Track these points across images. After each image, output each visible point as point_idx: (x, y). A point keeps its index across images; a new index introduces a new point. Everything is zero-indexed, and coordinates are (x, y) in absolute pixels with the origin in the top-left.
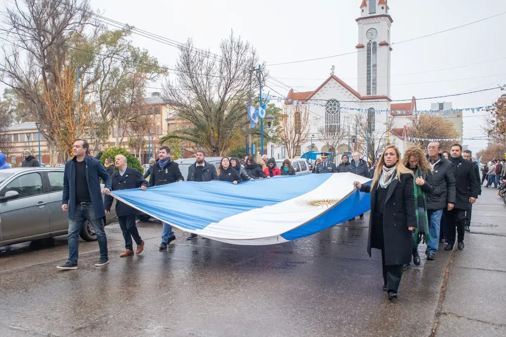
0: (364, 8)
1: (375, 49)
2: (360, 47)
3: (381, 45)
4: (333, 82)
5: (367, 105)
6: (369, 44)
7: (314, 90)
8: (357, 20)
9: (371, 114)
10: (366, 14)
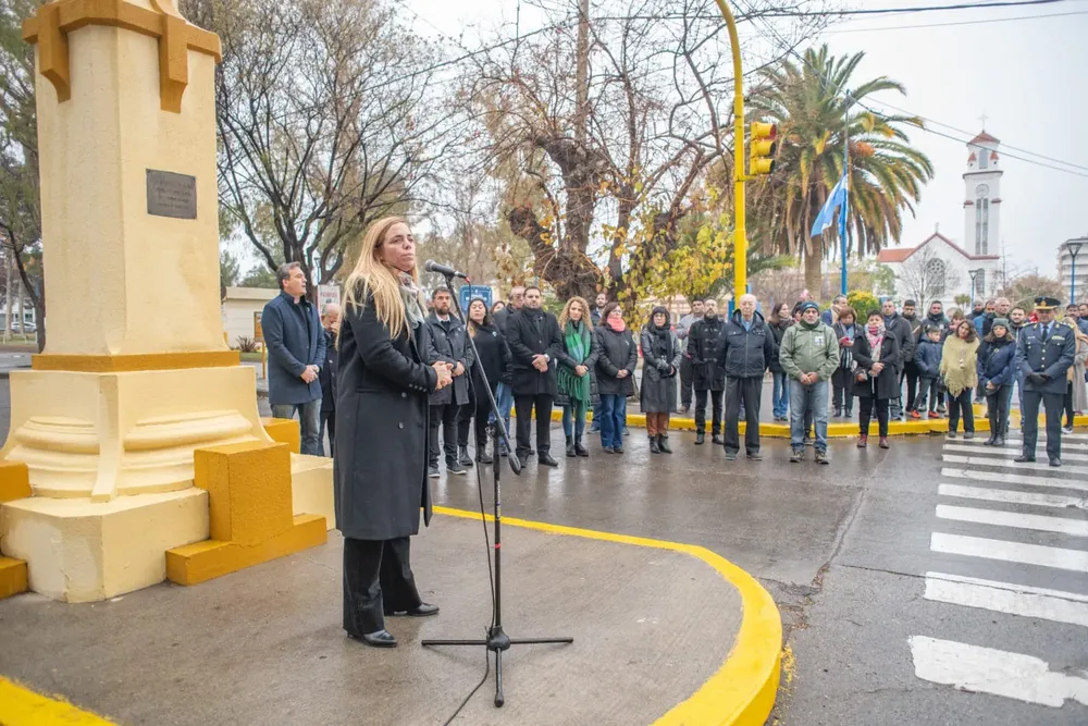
0: (974, 163)
1: (986, 207)
2: (968, 203)
3: (994, 202)
4: (937, 240)
5: (977, 265)
6: (979, 201)
7: (914, 246)
8: (964, 176)
9: (980, 272)
10: (976, 169)
